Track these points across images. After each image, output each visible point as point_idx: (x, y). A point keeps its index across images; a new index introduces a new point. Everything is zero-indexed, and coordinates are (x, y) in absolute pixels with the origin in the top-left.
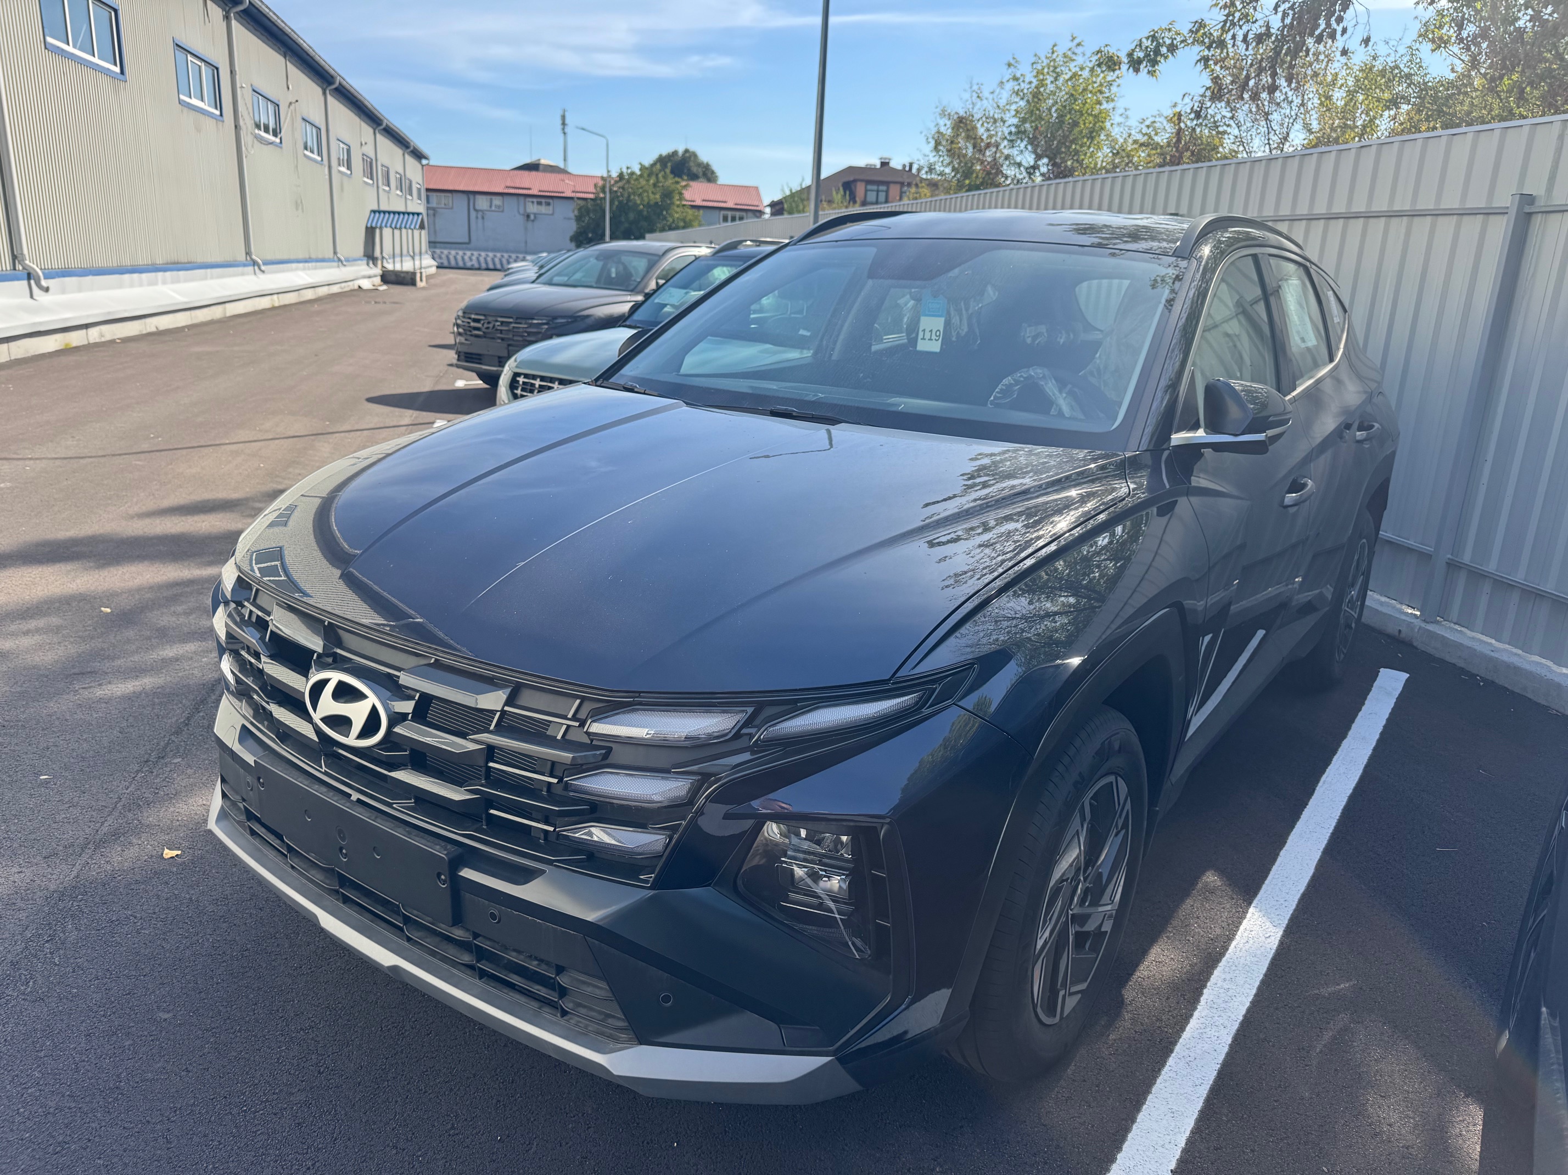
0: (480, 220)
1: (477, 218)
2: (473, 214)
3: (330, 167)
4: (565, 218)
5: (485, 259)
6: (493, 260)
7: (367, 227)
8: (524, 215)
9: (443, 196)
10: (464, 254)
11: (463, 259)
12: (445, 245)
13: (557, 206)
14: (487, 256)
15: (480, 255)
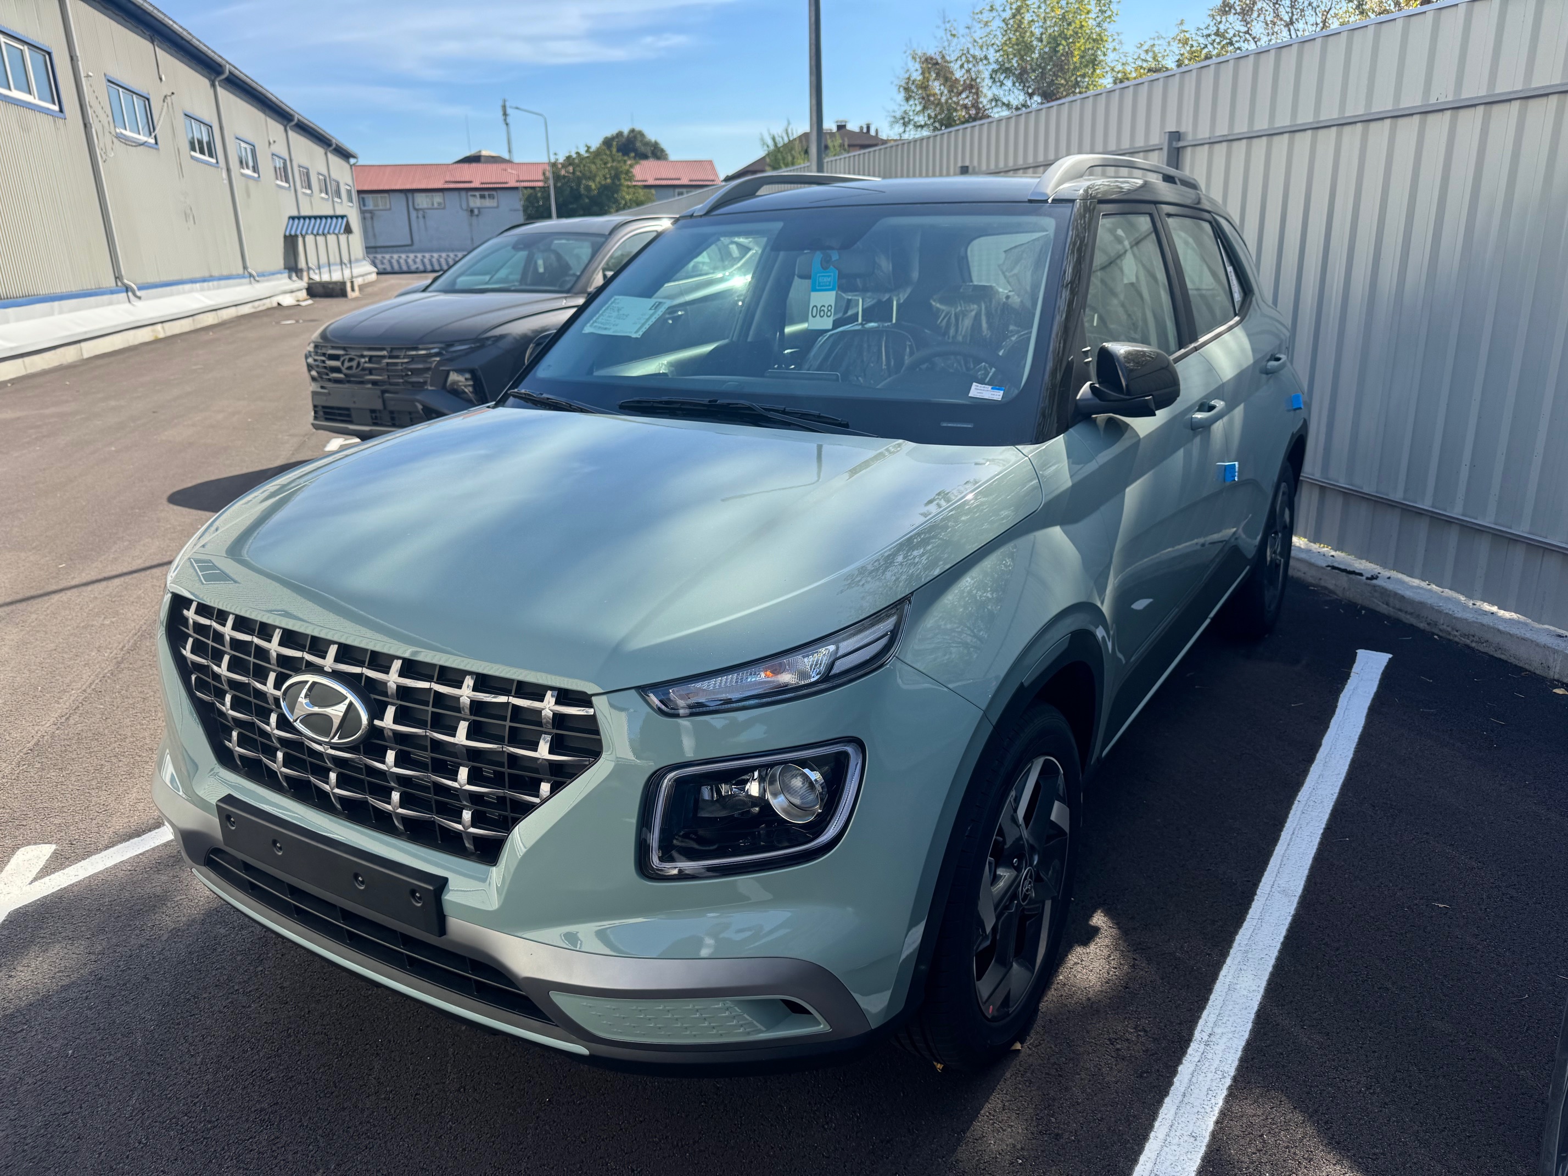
0: (421, 220)
1: (418, 217)
2: (413, 214)
3: (228, 170)
4: (511, 210)
5: (430, 261)
7: (285, 237)
8: (467, 210)
9: (379, 197)
10: (407, 257)
11: (407, 262)
12: (386, 249)
13: (501, 198)
14: (432, 256)
15: (424, 257)
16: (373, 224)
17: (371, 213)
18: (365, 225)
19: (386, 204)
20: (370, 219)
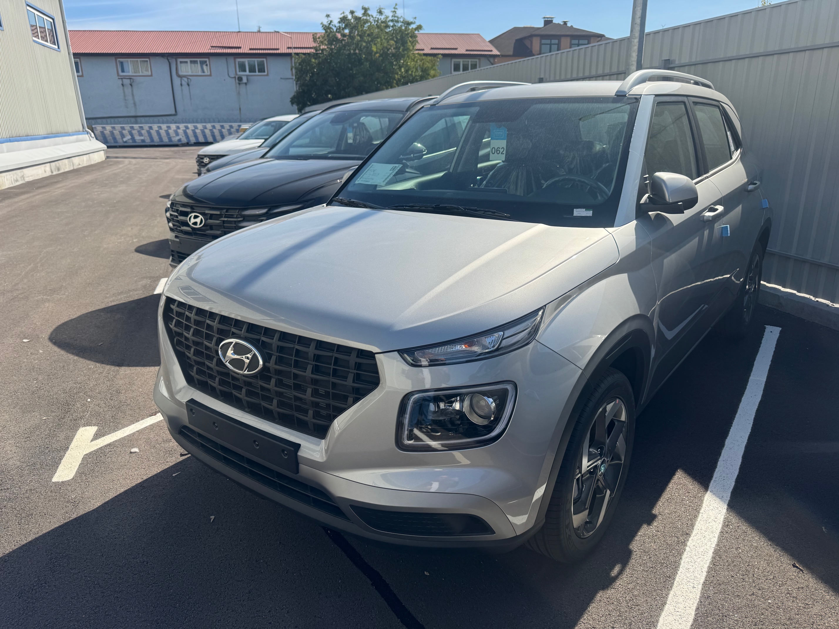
0: (185, 87)
1: (181, 85)
2: (177, 81)
4: (281, 78)
5: (194, 132)
6: (203, 132)
8: (235, 77)
9: (139, 62)
10: (169, 127)
11: (168, 134)
12: (147, 119)
13: (272, 65)
14: (196, 128)
15: (187, 128)
16: (132, 91)
17: (130, 79)
18: (124, 92)
19: (147, 70)
20: (130, 86)
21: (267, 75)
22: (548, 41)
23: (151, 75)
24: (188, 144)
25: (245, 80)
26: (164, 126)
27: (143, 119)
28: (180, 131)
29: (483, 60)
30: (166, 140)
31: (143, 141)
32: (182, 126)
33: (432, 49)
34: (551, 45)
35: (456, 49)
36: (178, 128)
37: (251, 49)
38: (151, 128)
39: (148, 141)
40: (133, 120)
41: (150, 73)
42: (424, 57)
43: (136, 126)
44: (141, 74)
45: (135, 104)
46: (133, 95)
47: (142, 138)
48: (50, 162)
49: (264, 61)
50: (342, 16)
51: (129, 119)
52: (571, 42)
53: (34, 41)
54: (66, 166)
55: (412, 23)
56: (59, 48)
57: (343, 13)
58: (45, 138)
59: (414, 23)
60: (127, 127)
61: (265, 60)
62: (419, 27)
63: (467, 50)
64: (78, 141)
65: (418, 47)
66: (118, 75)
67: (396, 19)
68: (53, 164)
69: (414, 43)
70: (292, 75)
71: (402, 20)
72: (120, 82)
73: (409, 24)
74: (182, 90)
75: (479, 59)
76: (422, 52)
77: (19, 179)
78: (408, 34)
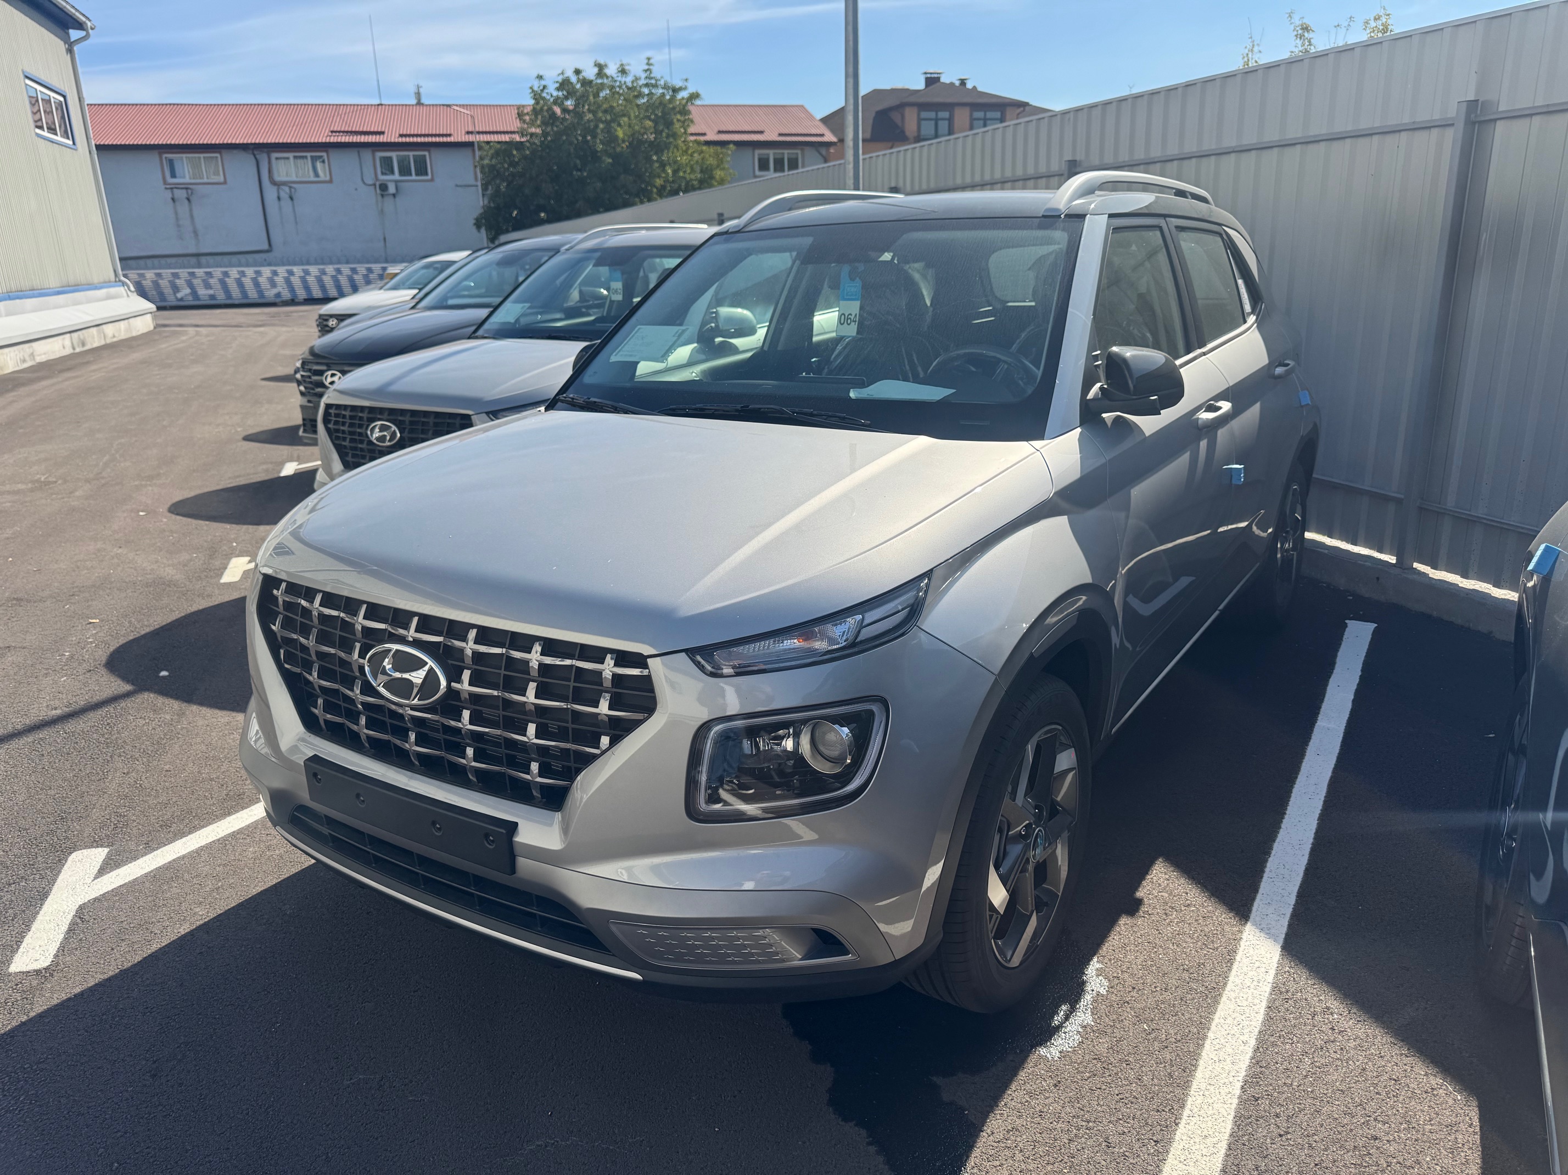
0: (286, 203)
1: (279, 198)
2: (271, 192)
4: (457, 186)
6: (320, 280)
8: (375, 185)
9: (202, 160)
10: (258, 273)
11: (256, 284)
12: (219, 258)
13: (438, 163)
14: (307, 273)
15: (291, 273)
16: (191, 210)
17: (187, 189)
18: (176, 213)
19: (216, 173)
20: (186, 202)
21: (432, 180)
22: (932, 115)
23: (225, 183)
24: (293, 302)
25: (392, 189)
26: (250, 272)
27: (211, 259)
28: (279, 280)
29: (809, 152)
30: (253, 295)
31: (212, 297)
32: (282, 270)
33: (720, 132)
34: (936, 120)
35: (761, 132)
36: (275, 273)
37: (401, 136)
38: (226, 274)
39: (221, 297)
40: (193, 260)
41: (221, 179)
42: (704, 148)
43: (200, 272)
44: (205, 180)
45: (195, 232)
46: (192, 216)
47: (211, 292)
48: (70, 332)
49: (425, 156)
50: (560, 79)
51: (185, 260)
52: (971, 115)
53: (38, 135)
54: (94, 340)
55: (680, 89)
56: (74, 143)
57: (562, 73)
58: (59, 293)
59: (685, 88)
60: (183, 273)
61: (426, 153)
62: (694, 96)
63: (780, 135)
64: (109, 297)
65: (692, 130)
66: (165, 182)
67: (653, 82)
68: (75, 335)
69: (687, 122)
70: (476, 179)
71: (662, 83)
72: (168, 195)
73: (675, 90)
74: (280, 208)
75: (802, 150)
76: (702, 138)
77: (27, 358)
78: (674, 108)
